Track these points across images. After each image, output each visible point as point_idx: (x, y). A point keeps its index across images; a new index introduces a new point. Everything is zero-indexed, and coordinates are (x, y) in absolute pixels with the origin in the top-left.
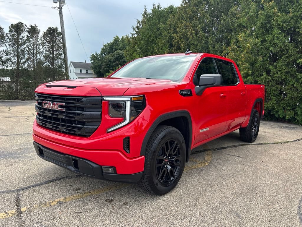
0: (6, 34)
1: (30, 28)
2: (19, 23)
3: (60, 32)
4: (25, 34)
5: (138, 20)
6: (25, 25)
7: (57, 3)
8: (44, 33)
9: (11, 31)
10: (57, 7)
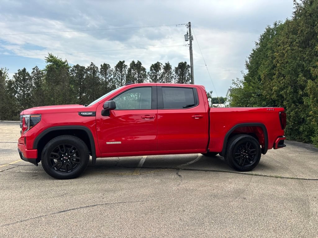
0: (148, 73)
1: (165, 65)
2: (157, 63)
3: (188, 65)
4: (162, 71)
5: (256, 42)
6: (162, 64)
7: (188, 41)
8: (176, 68)
9: (151, 70)
10: (188, 44)
